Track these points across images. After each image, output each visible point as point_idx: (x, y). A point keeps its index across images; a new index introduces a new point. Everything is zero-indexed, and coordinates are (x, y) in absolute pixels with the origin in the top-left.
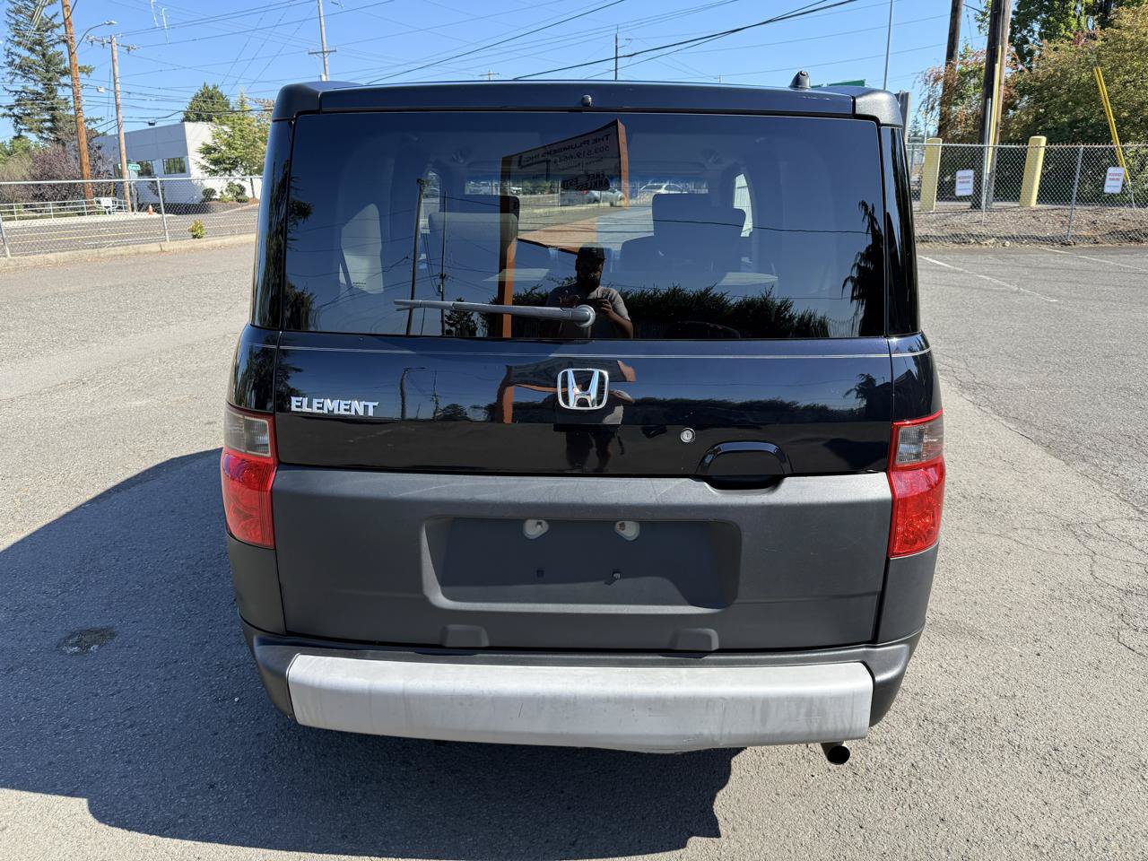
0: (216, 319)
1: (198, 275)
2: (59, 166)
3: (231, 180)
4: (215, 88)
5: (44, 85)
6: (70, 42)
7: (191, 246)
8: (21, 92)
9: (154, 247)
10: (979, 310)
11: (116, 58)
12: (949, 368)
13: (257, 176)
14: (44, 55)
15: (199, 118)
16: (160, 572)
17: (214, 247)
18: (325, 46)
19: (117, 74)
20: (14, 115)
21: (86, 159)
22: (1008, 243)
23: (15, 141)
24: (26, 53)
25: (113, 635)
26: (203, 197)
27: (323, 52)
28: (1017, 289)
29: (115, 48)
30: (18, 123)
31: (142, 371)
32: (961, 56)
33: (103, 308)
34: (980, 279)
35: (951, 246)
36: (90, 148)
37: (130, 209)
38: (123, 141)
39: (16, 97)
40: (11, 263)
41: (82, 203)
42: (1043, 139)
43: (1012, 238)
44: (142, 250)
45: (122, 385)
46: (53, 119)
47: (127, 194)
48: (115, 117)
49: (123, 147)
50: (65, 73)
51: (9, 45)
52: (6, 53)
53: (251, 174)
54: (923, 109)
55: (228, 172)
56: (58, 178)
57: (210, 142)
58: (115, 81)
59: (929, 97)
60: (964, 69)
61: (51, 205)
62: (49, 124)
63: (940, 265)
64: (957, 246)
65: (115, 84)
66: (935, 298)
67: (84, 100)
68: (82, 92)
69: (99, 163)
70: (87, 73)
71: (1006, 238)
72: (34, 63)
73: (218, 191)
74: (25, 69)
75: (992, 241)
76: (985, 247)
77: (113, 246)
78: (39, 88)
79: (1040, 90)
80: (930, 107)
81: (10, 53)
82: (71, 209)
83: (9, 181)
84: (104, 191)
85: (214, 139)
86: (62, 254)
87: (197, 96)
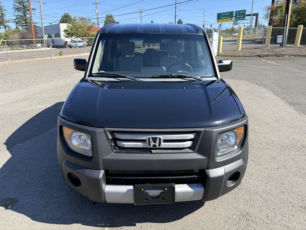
0: (64, 80)
1: (61, 66)
2: (27, 35)
3: (72, 39)
4: (68, 14)
5: (23, 13)
6: (29, 2)
7: (59, 58)
8: (18, 16)
9: (49, 58)
10: (289, 78)
11: (41, 6)
12: (284, 97)
13: (79, 38)
14: (23, 5)
15: (64, 22)
16: (36, 173)
17: (65, 58)
18: (97, 2)
19: (42, 10)
20: (16, 22)
21: (33, 34)
22: (292, 57)
23: (16, 29)
24: (18, 5)
25: (17, 201)
26: (65, 44)
27: (96, 4)
28: (298, 71)
29: (41, 3)
30: (17, 24)
31: (42, 96)
32: (276, 2)
33: (33, 76)
34: (286, 68)
35: (275, 57)
36: (34, 31)
37: (45, 47)
38: (43, 28)
39: (16, 17)
40: (10, 63)
41: (32, 45)
42: (302, 26)
43: (293, 55)
44: (46, 59)
45: (36, 100)
46: (26, 23)
47: (45, 43)
48: (41, 22)
49: (43, 30)
50: (28, 10)
51: (14, 3)
52: (13, 5)
53: (77, 37)
54: (265, 17)
55: (71, 37)
56: (27, 39)
57: (66, 29)
58: (41, 12)
59: (267, 14)
60: (278, 6)
61: (25, 46)
62: (25, 24)
63: (273, 64)
64: (277, 58)
65: (41, 13)
66: (274, 74)
67: (33, 18)
68: (32, 15)
69: (37, 34)
70: (34, 10)
71: (292, 55)
72: (21, 8)
73: (68, 42)
74: (18, 9)
75: (287, 56)
76: (285, 58)
77: (38, 58)
78: (22, 14)
79: (299, 12)
80: (267, 17)
81: (14, 5)
82: (30, 47)
83: (14, 39)
84: (39, 42)
85: (67, 28)
86: (24, 60)
87: (63, 16)
